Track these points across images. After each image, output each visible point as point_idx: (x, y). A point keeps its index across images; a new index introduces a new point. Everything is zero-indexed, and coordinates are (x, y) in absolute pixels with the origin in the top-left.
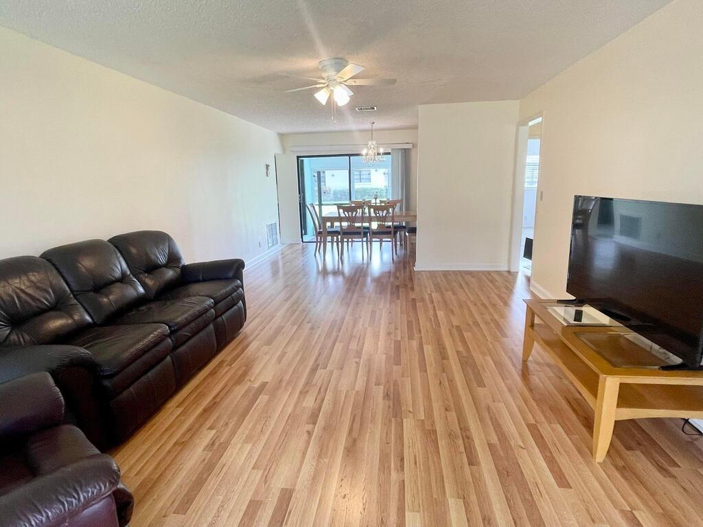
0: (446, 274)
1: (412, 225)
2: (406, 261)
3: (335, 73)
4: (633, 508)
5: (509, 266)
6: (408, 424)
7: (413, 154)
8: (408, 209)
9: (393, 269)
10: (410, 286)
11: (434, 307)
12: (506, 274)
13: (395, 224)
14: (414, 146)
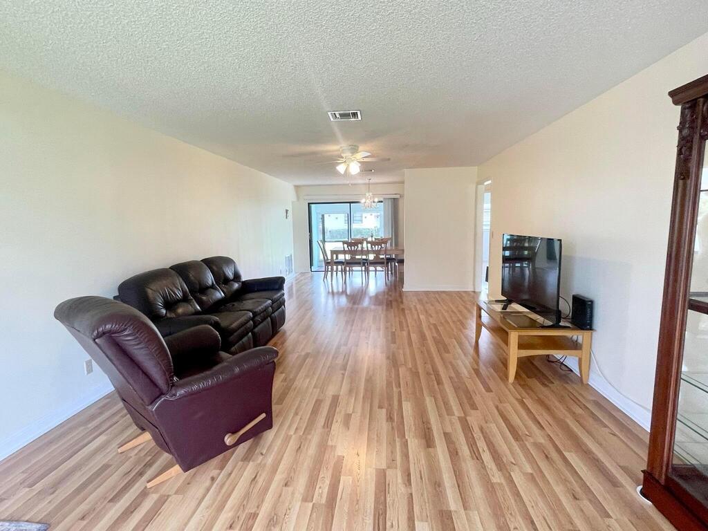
0: (427, 293)
1: (399, 258)
2: (396, 285)
3: (350, 154)
4: (522, 398)
5: (474, 288)
6: (402, 370)
7: (400, 202)
8: (397, 245)
9: (386, 290)
10: (400, 300)
11: (418, 313)
12: (472, 294)
13: (387, 256)
14: (402, 196)
